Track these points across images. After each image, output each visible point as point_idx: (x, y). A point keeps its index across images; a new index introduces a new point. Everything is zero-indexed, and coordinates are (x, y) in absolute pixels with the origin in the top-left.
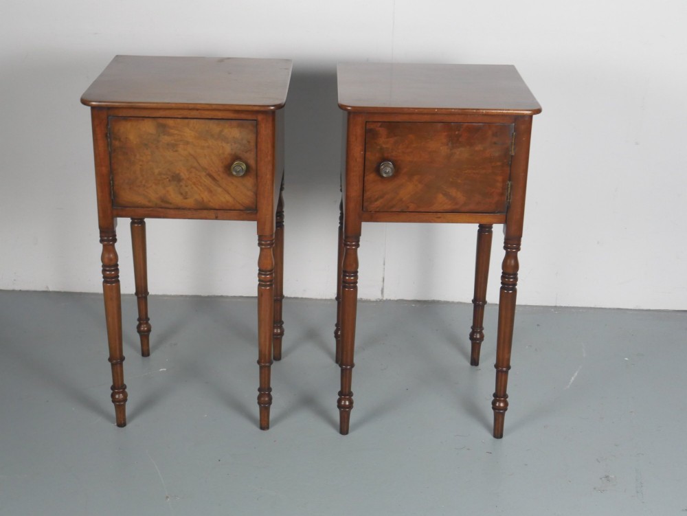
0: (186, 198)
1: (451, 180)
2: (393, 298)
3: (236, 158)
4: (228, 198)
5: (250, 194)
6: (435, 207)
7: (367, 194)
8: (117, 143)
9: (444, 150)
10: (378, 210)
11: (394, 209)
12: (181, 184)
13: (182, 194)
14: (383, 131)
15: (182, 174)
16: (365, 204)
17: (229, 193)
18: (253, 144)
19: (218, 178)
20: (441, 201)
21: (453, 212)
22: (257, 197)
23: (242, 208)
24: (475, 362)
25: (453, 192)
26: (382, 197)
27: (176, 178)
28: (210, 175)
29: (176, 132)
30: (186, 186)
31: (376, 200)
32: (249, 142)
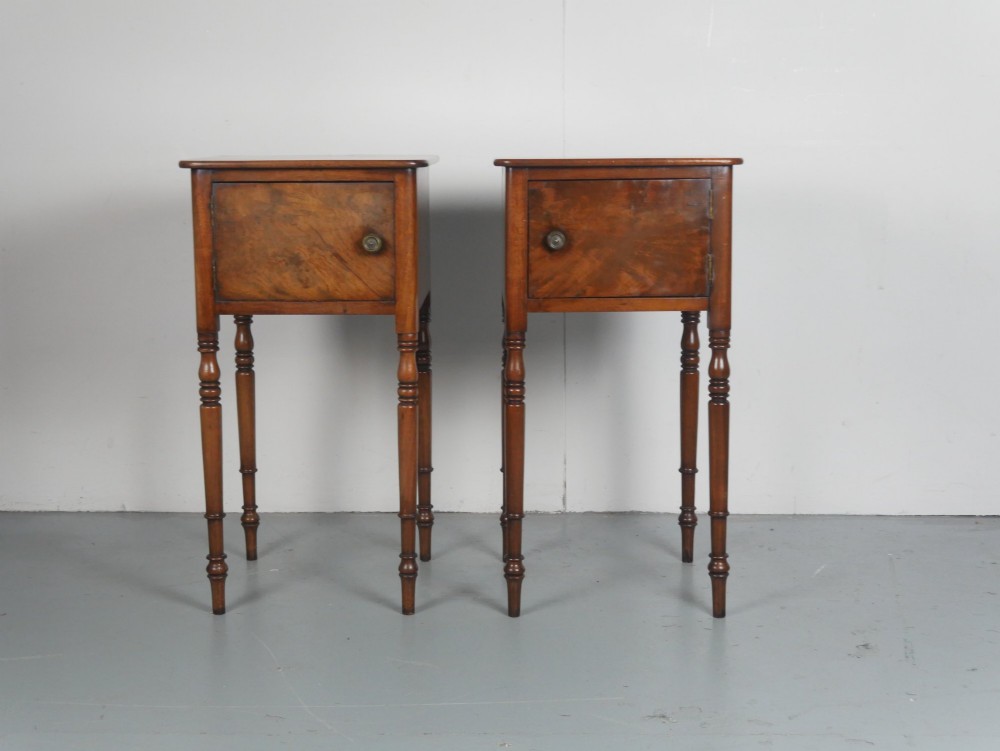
0: (307, 287)
1: (636, 253)
2: (578, 509)
3: (368, 231)
4: (360, 285)
5: (387, 278)
6: (619, 290)
7: (533, 276)
8: (222, 217)
9: (627, 213)
10: (546, 296)
11: (567, 295)
12: (301, 267)
13: (301, 281)
14: (549, 192)
15: (302, 255)
16: (532, 288)
17: (360, 279)
18: (389, 212)
19: (346, 258)
20: (627, 283)
21: (642, 296)
22: (395, 282)
23: (376, 298)
24: (688, 557)
25: (640, 270)
26: (551, 279)
27: (296, 261)
28: (337, 255)
29: (296, 200)
30: (307, 271)
31: (545, 283)
32: (385, 210)
